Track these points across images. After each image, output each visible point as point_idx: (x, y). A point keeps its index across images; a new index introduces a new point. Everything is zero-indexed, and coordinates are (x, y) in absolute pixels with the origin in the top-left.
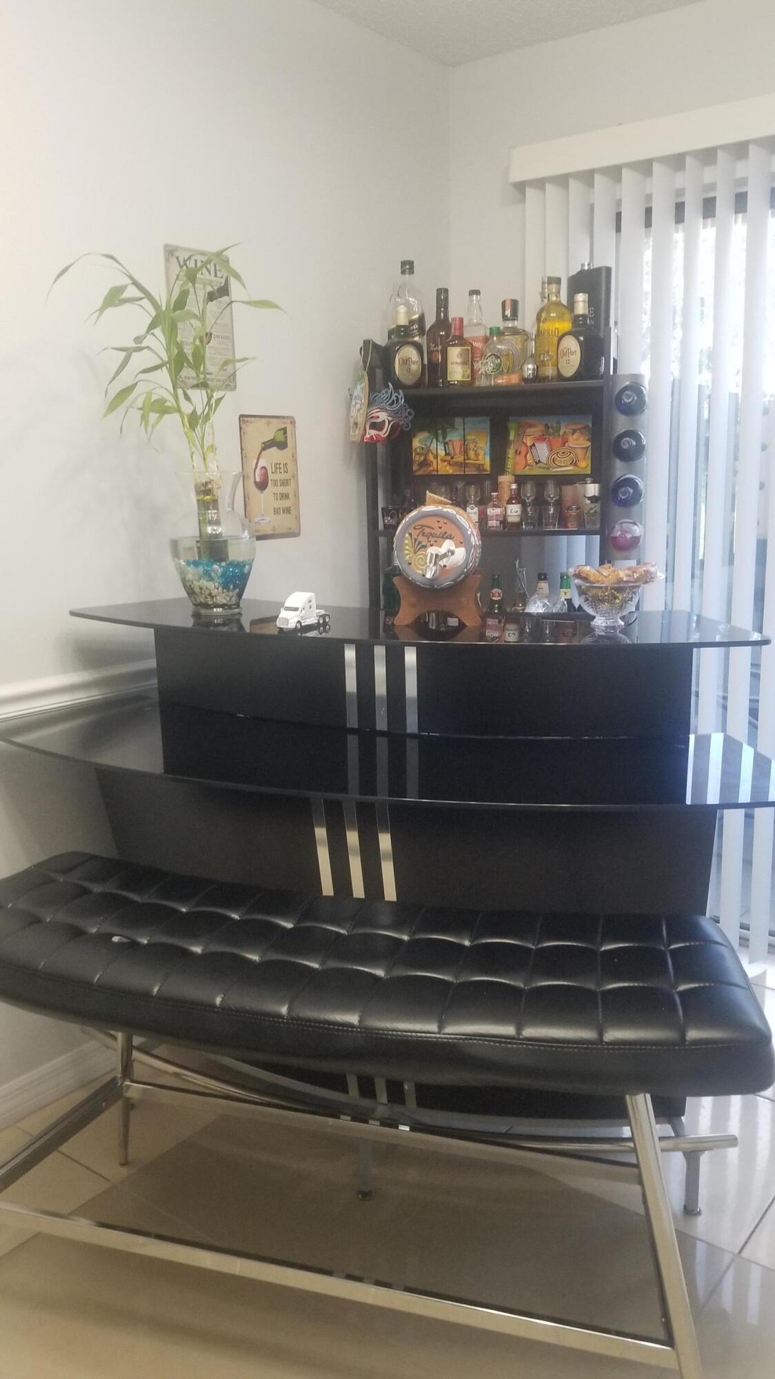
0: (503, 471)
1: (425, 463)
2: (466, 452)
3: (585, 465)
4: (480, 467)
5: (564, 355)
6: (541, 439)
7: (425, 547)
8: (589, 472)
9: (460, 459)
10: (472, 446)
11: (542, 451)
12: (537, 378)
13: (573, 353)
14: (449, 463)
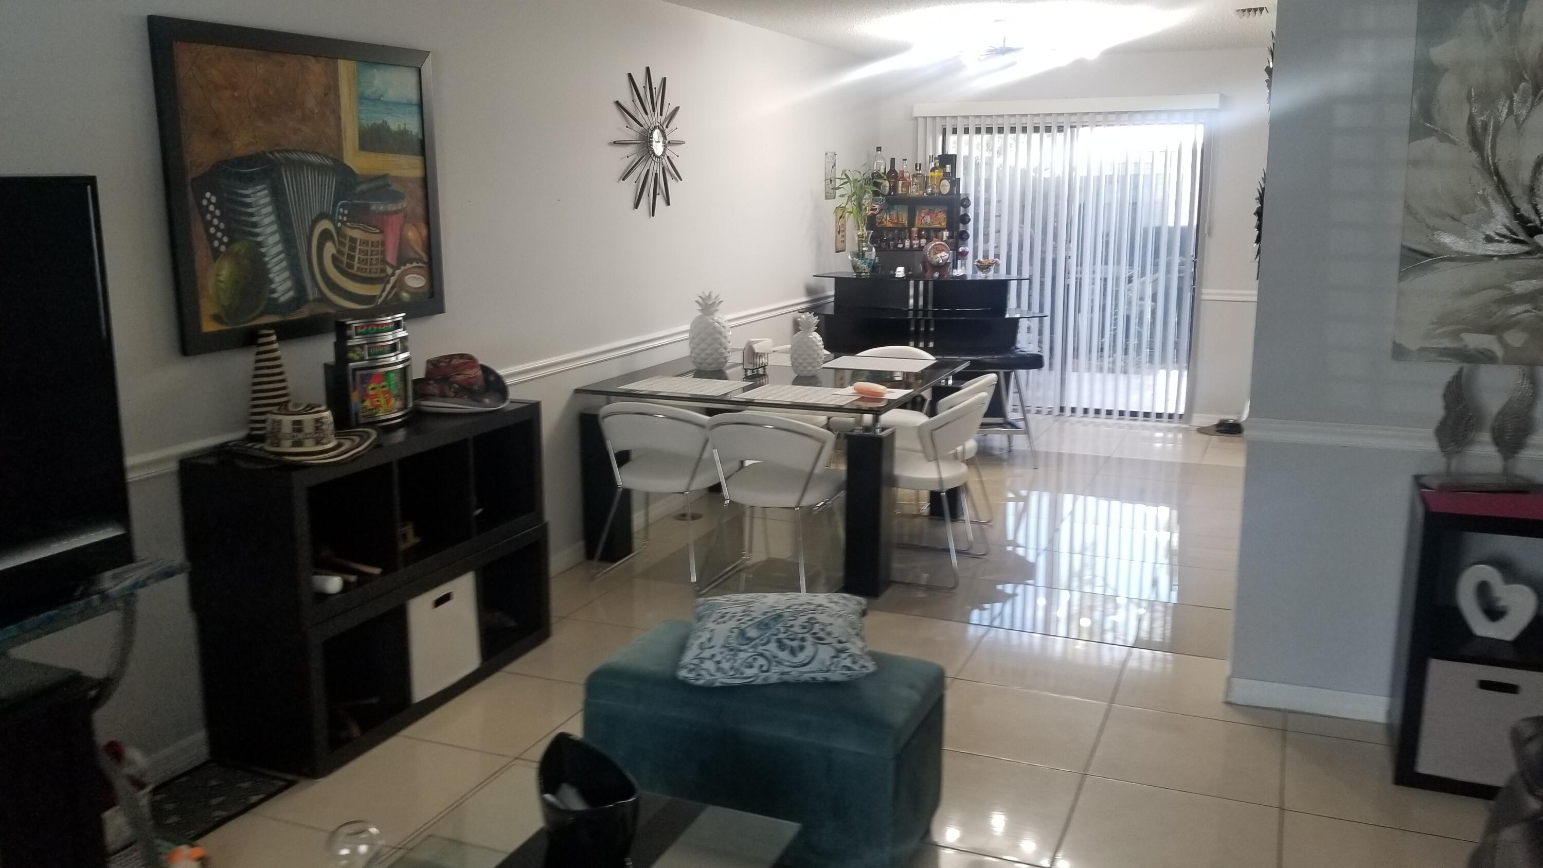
0: (913, 226)
1: (881, 222)
2: (898, 218)
3: (944, 224)
4: (903, 224)
5: (943, 186)
6: (928, 214)
7: (937, 254)
8: (945, 227)
9: (896, 221)
10: (900, 216)
11: (928, 219)
12: (932, 193)
13: (947, 186)
14: (891, 223)
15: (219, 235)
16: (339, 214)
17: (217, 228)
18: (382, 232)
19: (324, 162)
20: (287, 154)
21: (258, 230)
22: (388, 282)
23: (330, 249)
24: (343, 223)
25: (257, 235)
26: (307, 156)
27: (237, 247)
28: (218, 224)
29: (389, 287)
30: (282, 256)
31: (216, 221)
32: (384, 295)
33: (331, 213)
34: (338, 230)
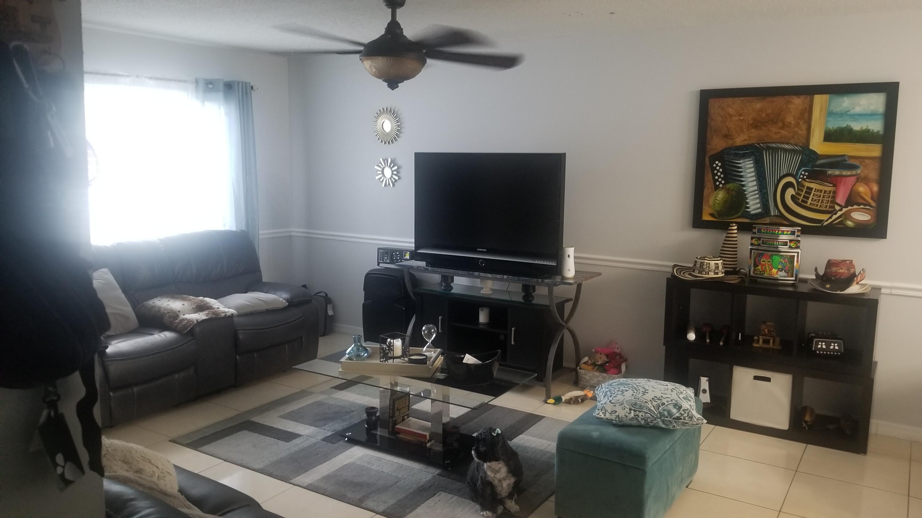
15: (720, 180)
16: (801, 174)
17: (719, 177)
18: (835, 186)
19: (794, 148)
20: (768, 144)
21: (743, 179)
22: (836, 214)
23: (790, 192)
24: (803, 179)
25: (743, 181)
26: (783, 146)
27: (729, 186)
28: (720, 175)
29: (835, 217)
30: (757, 192)
31: (719, 174)
32: (830, 221)
33: (794, 174)
34: (798, 182)
